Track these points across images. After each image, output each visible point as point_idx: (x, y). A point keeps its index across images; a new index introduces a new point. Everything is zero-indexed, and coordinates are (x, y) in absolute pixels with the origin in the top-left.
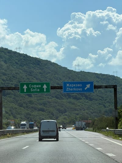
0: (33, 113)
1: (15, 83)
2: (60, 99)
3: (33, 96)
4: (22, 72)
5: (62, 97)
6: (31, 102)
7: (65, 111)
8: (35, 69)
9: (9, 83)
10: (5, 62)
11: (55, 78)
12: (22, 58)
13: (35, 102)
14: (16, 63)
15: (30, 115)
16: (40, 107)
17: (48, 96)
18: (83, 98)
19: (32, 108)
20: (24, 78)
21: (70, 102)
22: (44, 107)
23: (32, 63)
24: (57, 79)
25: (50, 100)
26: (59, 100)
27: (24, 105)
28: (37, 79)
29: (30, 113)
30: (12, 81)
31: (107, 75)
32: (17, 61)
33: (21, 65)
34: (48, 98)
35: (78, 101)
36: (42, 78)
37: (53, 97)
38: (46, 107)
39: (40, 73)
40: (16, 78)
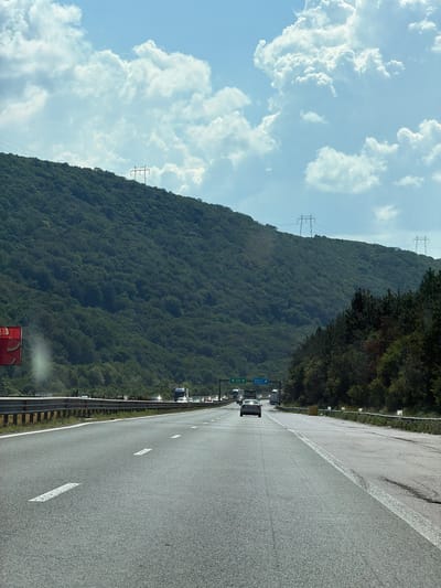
0: (186, 360)
1: (138, 276)
2: (252, 325)
3: (183, 313)
4: (153, 245)
5: (258, 316)
6: (178, 330)
7: (264, 358)
8: (187, 235)
9: (120, 277)
10: (109, 215)
11: (240, 263)
12: (151, 200)
13: (189, 330)
14: (136, 215)
15: (179, 364)
16: (202, 344)
17: (220, 315)
18: (313, 322)
19: (182, 345)
20: (158, 264)
21: (277, 334)
22: (212, 346)
23: (178, 215)
24: (246, 267)
25: (226, 326)
26: (249, 328)
27: (164, 339)
28: (192, 265)
29: (180, 360)
30: (130, 271)
31: (392, 249)
32: (138, 211)
33: (150, 224)
34: (221, 320)
35: (300, 329)
36: (205, 261)
37: (232, 316)
38: (217, 345)
39: (202, 248)
40: (140, 263)
